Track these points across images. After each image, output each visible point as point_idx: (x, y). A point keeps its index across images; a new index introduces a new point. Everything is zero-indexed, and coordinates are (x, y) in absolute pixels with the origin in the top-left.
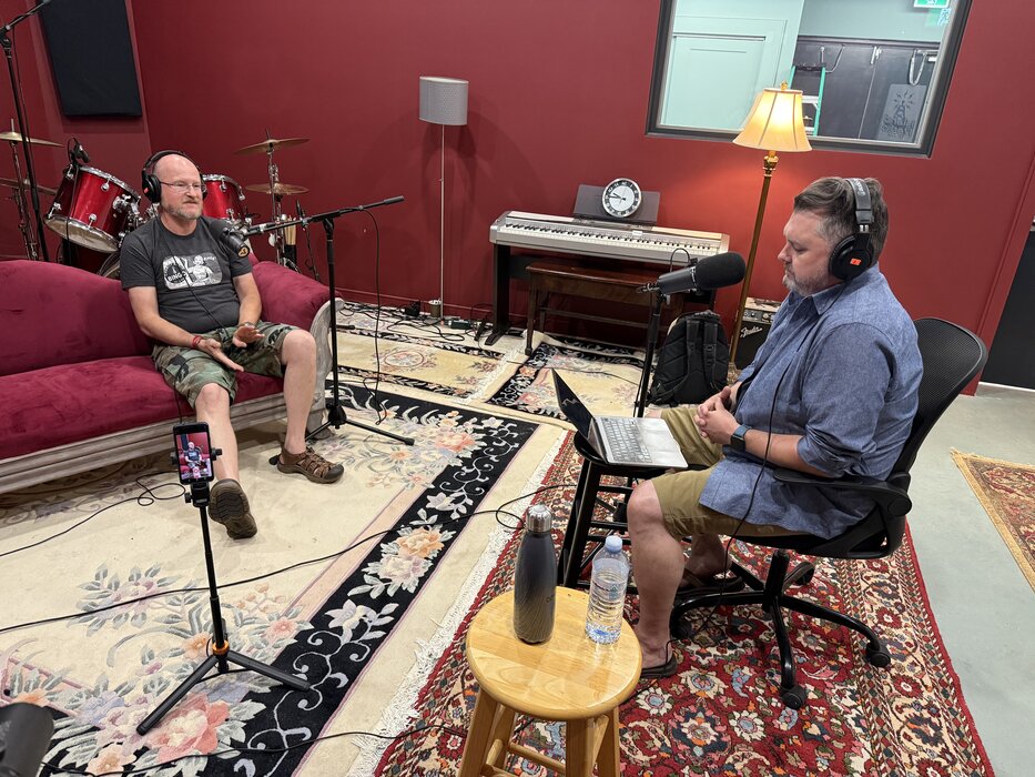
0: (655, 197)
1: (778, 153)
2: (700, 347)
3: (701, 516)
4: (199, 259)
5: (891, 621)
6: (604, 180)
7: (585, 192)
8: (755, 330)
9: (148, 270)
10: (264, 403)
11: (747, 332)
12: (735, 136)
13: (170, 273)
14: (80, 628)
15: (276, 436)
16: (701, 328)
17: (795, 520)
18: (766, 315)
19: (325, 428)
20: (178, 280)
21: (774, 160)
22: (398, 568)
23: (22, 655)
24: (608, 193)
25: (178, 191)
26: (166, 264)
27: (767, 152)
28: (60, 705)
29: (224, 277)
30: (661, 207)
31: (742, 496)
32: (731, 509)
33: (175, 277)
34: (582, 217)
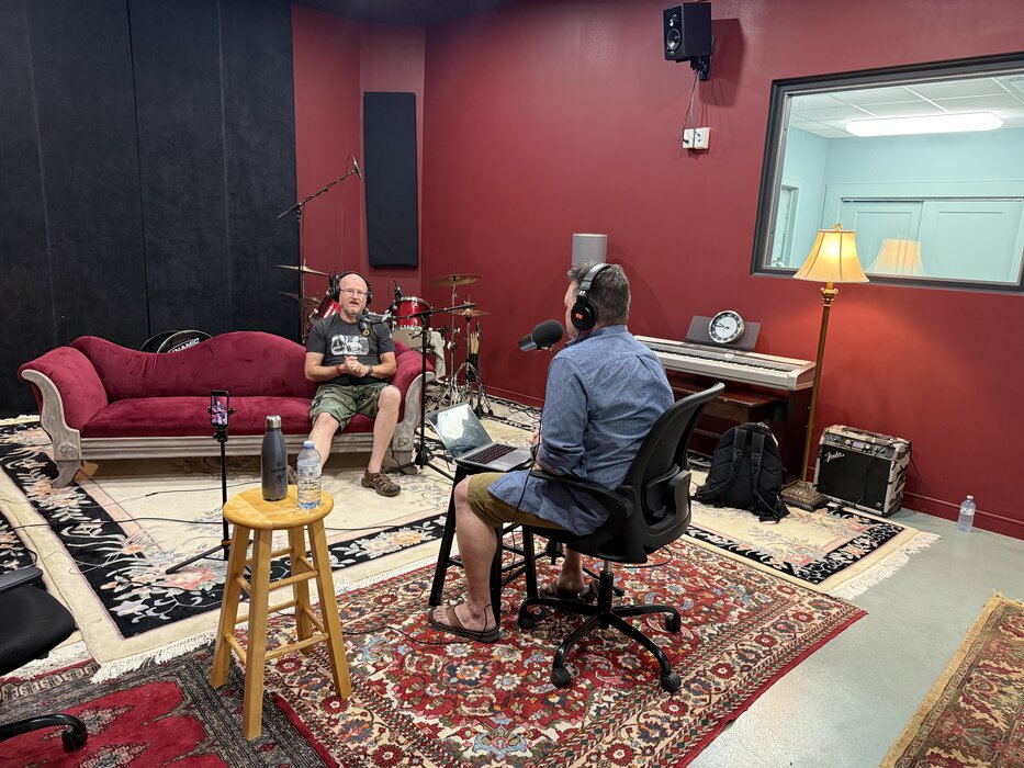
0: (755, 328)
2: (747, 454)
4: (356, 338)
6: (714, 311)
7: (697, 321)
8: (838, 455)
9: (321, 344)
11: (830, 457)
13: (335, 345)
16: (749, 437)
18: (848, 442)
20: (339, 350)
22: (372, 547)
24: (714, 322)
26: (334, 339)
29: (371, 352)
33: (338, 347)
34: (692, 342)
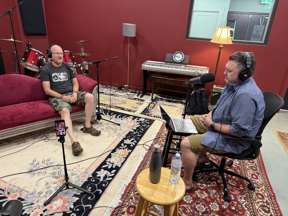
0: (188, 57)
1: (223, 45)
2: (200, 99)
3: (202, 147)
4: (62, 74)
5: (255, 177)
6: (174, 52)
7: (168, 55)
8: (216, 94)
9: (48, 77)
10: (79, 114)
11: (214, 95)
12: (211, 40)
13: (54, 77)
14: (28, 175)
15: (82, 123)
16: (201, 93)
17: (228, 149)
18: (219, 90)
19: (96, 120)
21: (222, 46)
22: (116, 160)
23: (13, 183)
24: (175, 55)
25: (56, 55)
26: (53, 75)
27: (220, 44)
28: (23, 197)
29: (69, 79)
30: (189, 59)
31: (213, 142)
32: (210, 145)
33: (55, 79)
34: (167, 62)
